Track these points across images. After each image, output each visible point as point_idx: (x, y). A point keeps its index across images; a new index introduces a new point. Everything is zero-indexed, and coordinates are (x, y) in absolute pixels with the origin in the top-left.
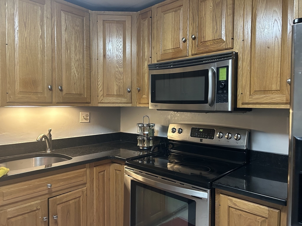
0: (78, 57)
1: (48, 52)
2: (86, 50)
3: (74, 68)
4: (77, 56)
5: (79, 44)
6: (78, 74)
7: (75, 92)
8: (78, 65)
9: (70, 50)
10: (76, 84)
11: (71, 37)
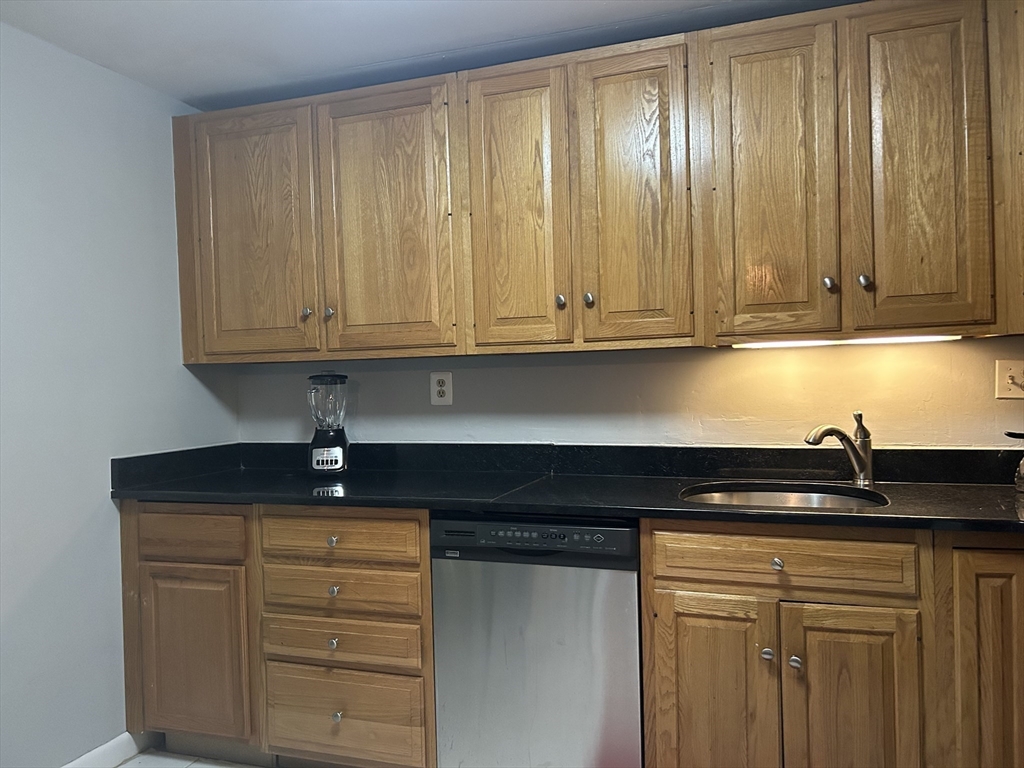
0: (934, 170)
1: (825, 179)
2: (971, 132)
3: (920, 207)
4: (932, 163)
5: (939, 120)
6: (935, 225)
7: (925, 289)
8: (937, 194)
9: (901, 152)
10: (926, 261)
11: (907, 107)
